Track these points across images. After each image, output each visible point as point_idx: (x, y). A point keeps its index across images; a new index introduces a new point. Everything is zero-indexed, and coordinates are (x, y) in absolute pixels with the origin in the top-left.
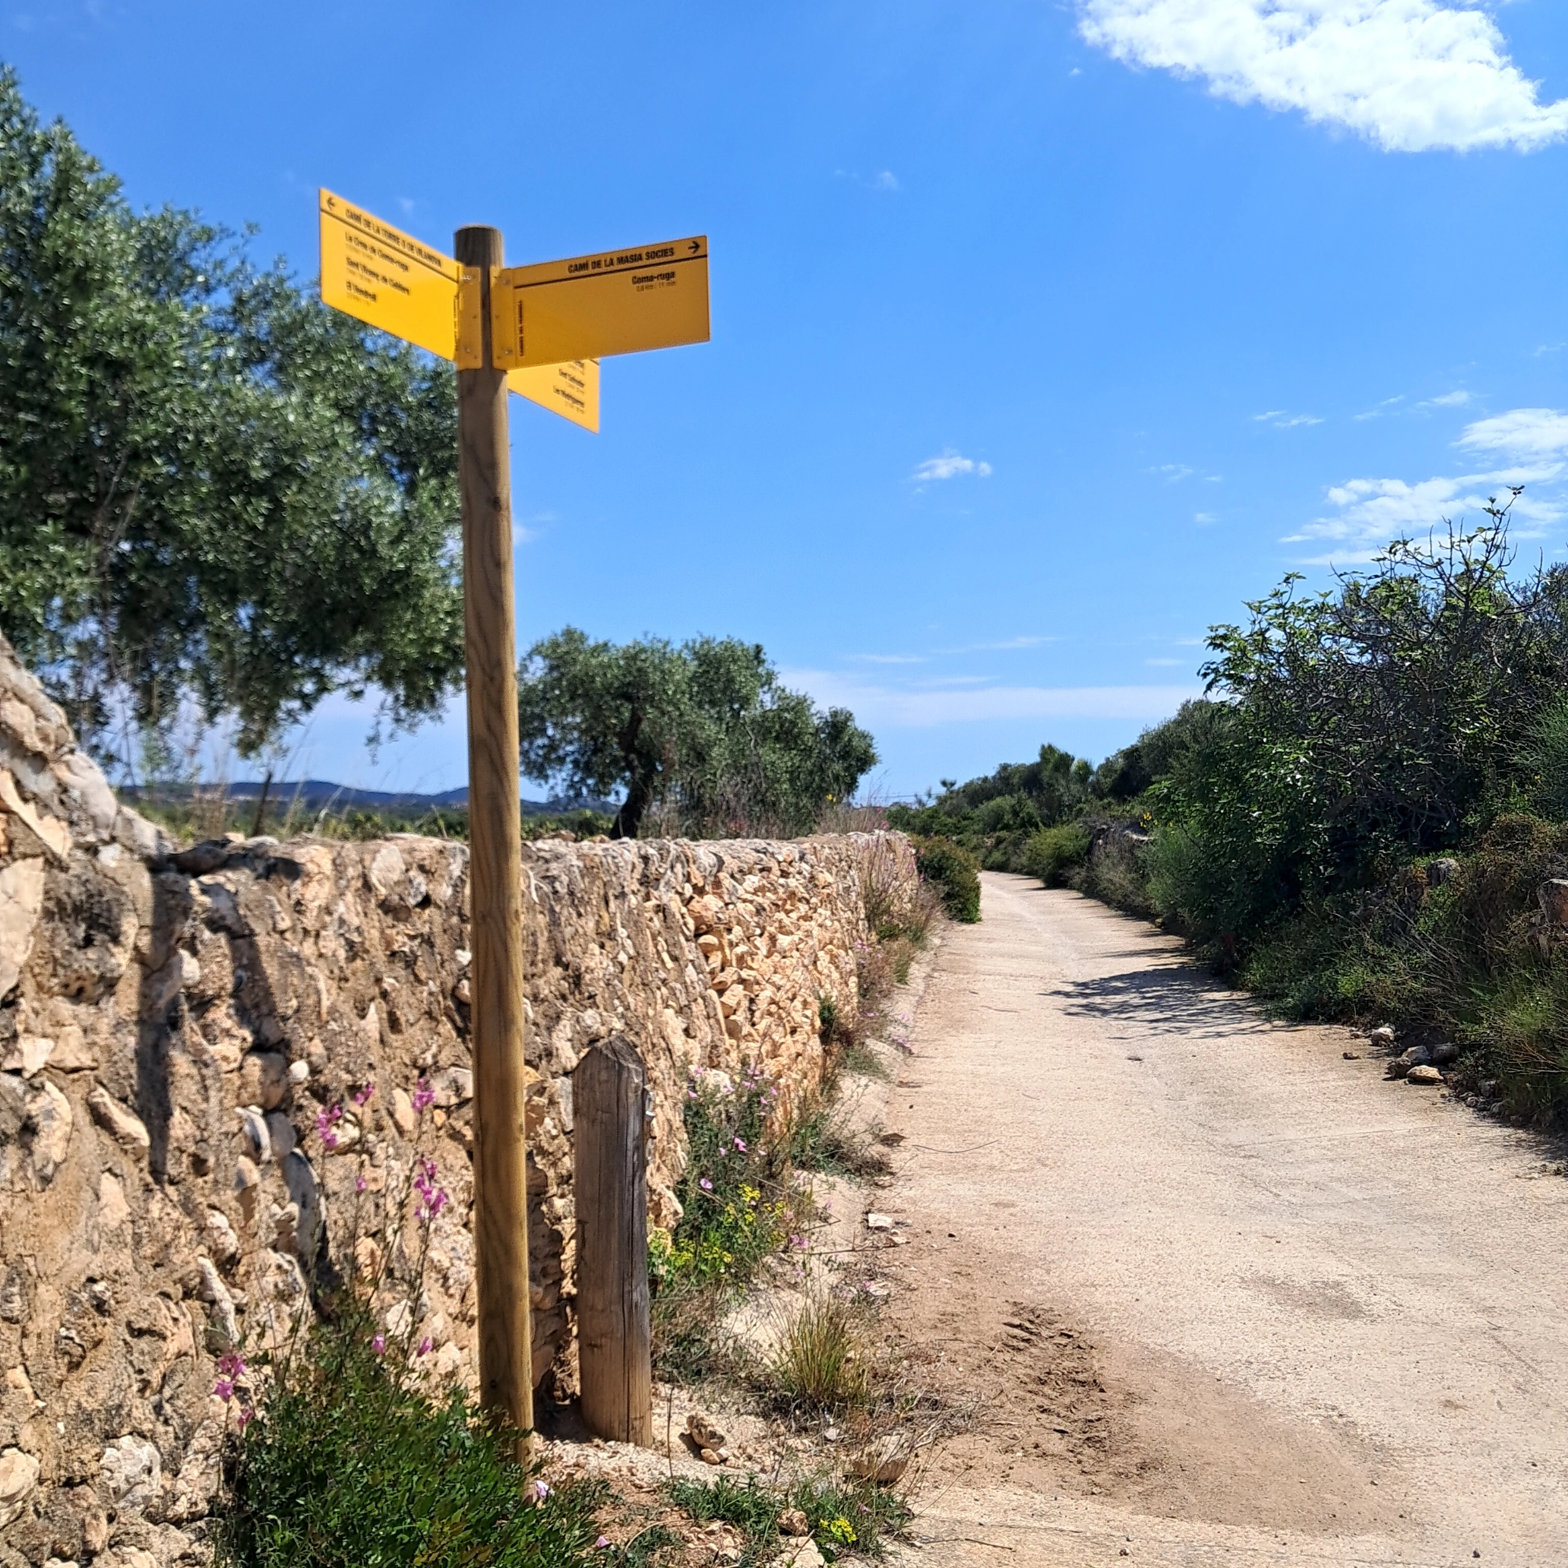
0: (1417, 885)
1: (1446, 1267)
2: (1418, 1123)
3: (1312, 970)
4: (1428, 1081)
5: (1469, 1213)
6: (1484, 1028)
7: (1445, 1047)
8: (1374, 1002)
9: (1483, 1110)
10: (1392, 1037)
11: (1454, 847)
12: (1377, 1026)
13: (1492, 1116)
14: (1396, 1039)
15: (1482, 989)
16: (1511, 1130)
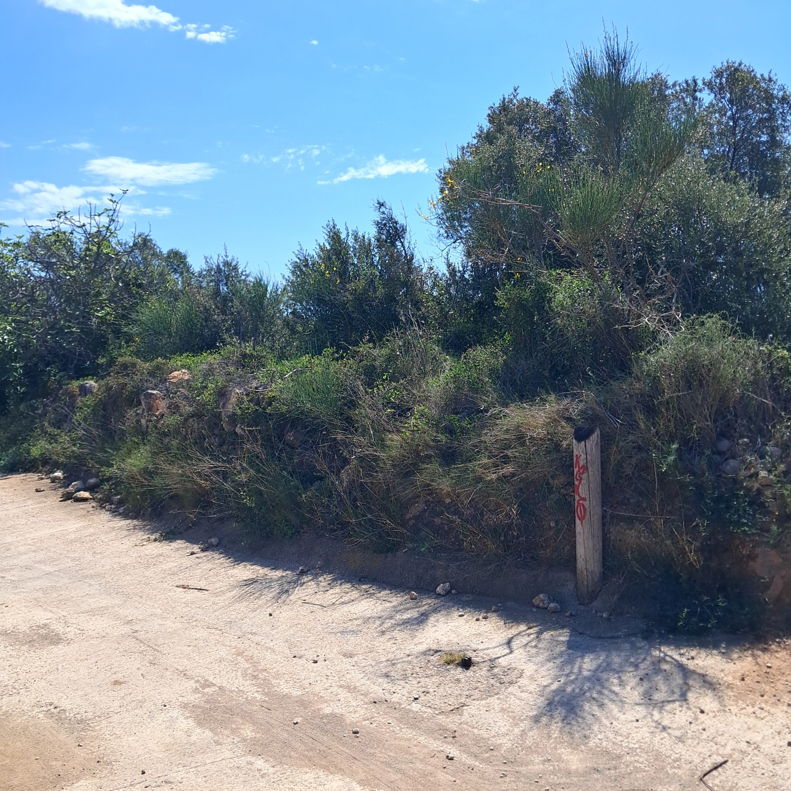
0: (74, 396)
1: (104, 602)
2: (81, 523)
3: (15, 444)
4: (85, 500)
5: (113, 570)
6: (114, 469)
7: (92, 481)
8: (51, 459)
9: (115, 512)
10: (62, 477)
11: (93, 375)
12: (53, 472)
13: (120, 514)
14: (64, 478)
15: (111, 449)
16: (130, 521)
